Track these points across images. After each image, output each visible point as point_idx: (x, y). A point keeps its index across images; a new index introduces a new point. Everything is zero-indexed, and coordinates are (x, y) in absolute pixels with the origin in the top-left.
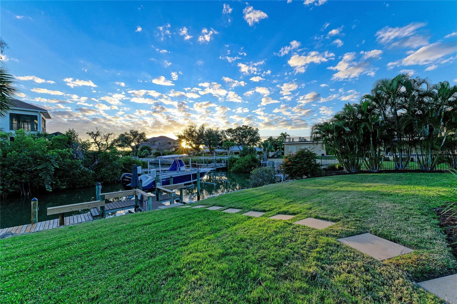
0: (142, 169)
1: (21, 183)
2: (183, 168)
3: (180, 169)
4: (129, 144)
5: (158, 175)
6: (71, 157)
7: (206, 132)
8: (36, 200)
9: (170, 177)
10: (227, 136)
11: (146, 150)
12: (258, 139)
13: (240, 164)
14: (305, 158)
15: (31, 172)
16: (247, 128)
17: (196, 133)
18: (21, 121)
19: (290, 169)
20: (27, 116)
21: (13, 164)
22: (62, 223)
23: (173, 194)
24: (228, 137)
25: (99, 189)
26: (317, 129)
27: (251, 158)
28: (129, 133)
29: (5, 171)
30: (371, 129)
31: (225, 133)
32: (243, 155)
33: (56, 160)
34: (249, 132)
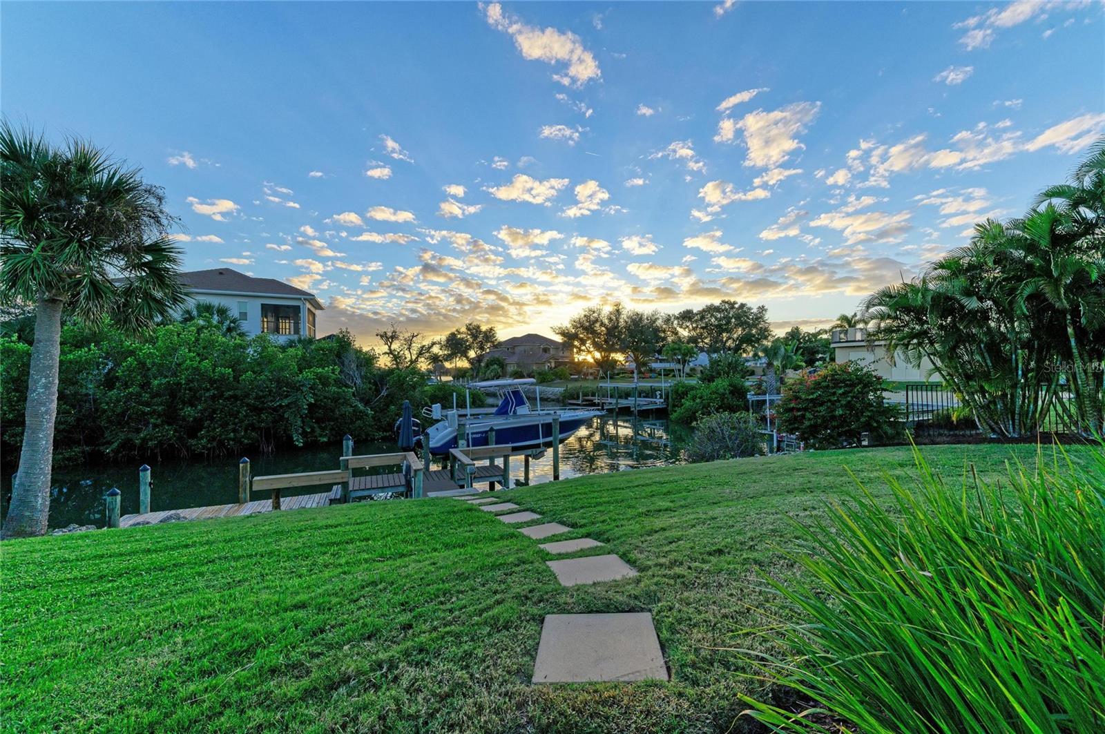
0: (442, 409)
1: (260, 428)
2: (522, 410)
3: (515, 413)
4: (464, 354)
5: (464, 425)
6: (339, 383)
7: (626, 322)
8: (247, 462)
9: (488, 429)
10: (678, 329)
11: (496, 366)
12: (764, 333)
13: (698, 400)
14: (841, 391)
15: (275, 409)
16: (733, 308)
17: (602, 324)
18: (282, 317)
19: (796, 418)
20: (288, 307)
21: (247, 396)
22: (277, 506)
23: (469, 467)
24: (684, 333)
25: (348, 447)
26: (883, 305)
27: (730, 385)
28: (464, 329)
29: (236, 406)
30: (1060, 299)
31: (676, 322)
32: (708, 378)
33: (311, 388)
34: (738, 317)
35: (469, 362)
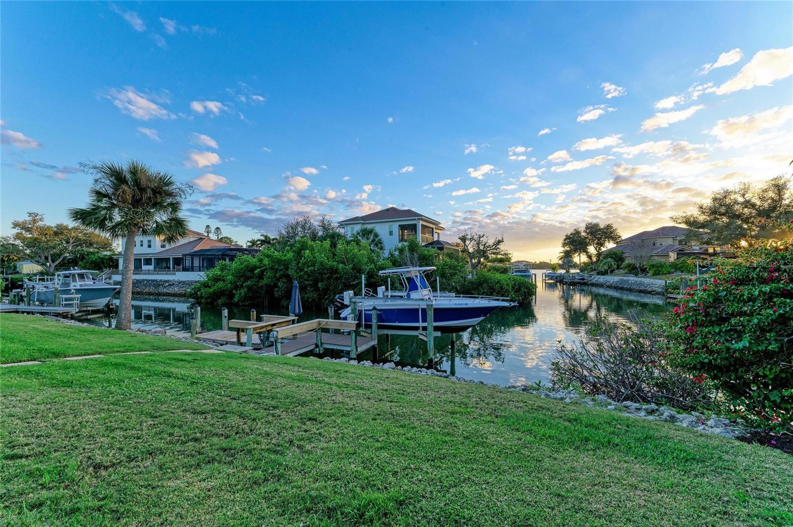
3: (408, 296)
5: (355, 302)
9: (372, 308)
11: (609, 260)
35: (590, 257)
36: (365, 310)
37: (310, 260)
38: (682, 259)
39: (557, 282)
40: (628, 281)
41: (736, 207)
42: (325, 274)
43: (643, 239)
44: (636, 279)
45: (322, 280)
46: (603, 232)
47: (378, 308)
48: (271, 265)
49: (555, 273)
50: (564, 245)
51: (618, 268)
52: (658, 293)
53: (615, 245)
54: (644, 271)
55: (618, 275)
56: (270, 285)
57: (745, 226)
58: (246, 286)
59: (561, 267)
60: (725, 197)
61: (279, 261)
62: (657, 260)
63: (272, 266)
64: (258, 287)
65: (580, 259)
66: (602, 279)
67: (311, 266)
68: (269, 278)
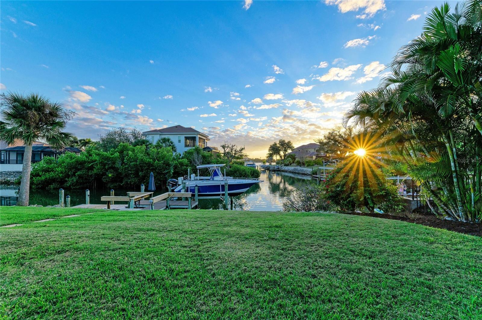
2: (217, 178)
3: (213, 179)
5: (185, 183)
9: (195, 185)
11: (289, 159)
17: (340, 137)
22: (108, 207)
28: (278, 142)
35: (281, 157)
36: (190, 187)
37: (133, 158)
38: (318, 159)
39: (266, 170)
40: (297, 169)
41: (337, 137)
42: (145, 167)
43: (303, 148)
44: (300, 168)
45: (142, 171)
46: (287, 145)
47: (198, 185)
48: (100, 161)
49: (265, 165)
50: (270, 150)
51: (293, 163)
52: (309, 175)
53: (291, 151)
54: (304, 164)
55: (293, 166)
56: (100, 174)
57: (339, 145)
58: (78, 175)
59: (267, 161)
60: (333, 132)
61: (107, 158)
62: (308, 159)
63: (102, 161)
64: (88, 176)
65: (276, 157)
66: (286, 168)
67: (133, 162)
68: (98, 169)
